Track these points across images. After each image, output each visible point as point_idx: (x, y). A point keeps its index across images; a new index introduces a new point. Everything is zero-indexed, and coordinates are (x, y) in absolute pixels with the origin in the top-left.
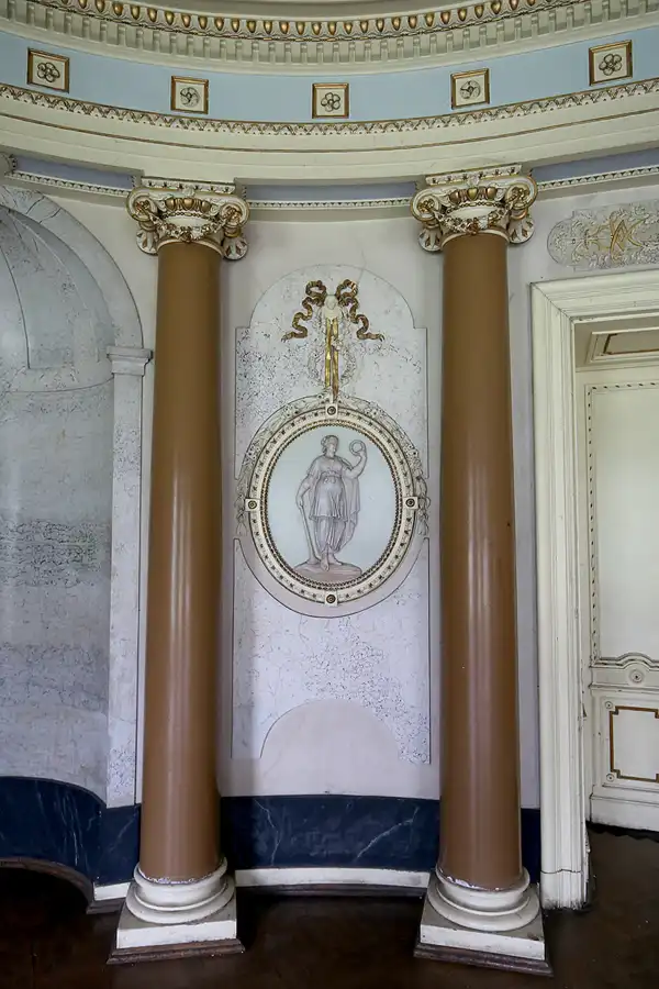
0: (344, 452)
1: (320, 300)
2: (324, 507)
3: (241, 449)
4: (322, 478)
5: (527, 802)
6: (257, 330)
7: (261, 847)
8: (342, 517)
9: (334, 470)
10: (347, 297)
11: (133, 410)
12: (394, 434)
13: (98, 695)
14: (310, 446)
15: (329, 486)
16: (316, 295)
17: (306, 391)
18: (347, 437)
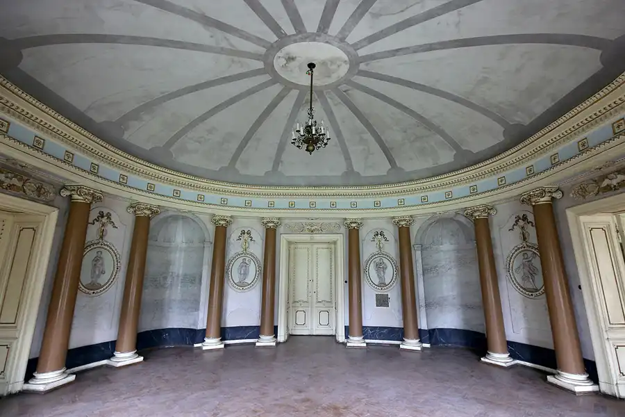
0: (247, 262)
1: (244, 233)
2: (242, 272)
3: (227, 260)
4: (242, 266)
5: (275, 325)
6: (231, 239)
7: (227, 337)
8: (246, 274)
9: (245, 265)
10: (249, 233)
11: (208, 255)
12: (256, 258)
13: (197, 309)
14: (240, 260)
15: (243, 268)
16: (243, 233)
17: (240, 250)
18: (247, 259)
